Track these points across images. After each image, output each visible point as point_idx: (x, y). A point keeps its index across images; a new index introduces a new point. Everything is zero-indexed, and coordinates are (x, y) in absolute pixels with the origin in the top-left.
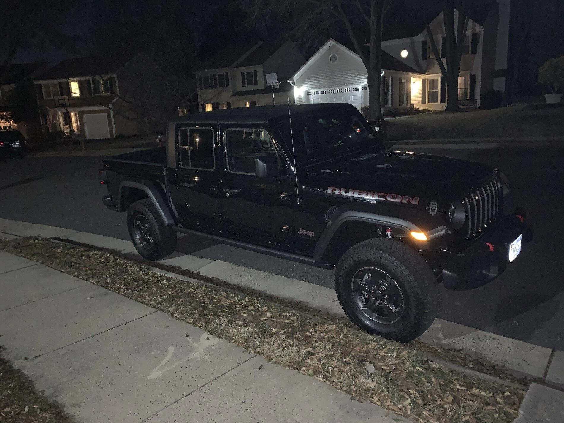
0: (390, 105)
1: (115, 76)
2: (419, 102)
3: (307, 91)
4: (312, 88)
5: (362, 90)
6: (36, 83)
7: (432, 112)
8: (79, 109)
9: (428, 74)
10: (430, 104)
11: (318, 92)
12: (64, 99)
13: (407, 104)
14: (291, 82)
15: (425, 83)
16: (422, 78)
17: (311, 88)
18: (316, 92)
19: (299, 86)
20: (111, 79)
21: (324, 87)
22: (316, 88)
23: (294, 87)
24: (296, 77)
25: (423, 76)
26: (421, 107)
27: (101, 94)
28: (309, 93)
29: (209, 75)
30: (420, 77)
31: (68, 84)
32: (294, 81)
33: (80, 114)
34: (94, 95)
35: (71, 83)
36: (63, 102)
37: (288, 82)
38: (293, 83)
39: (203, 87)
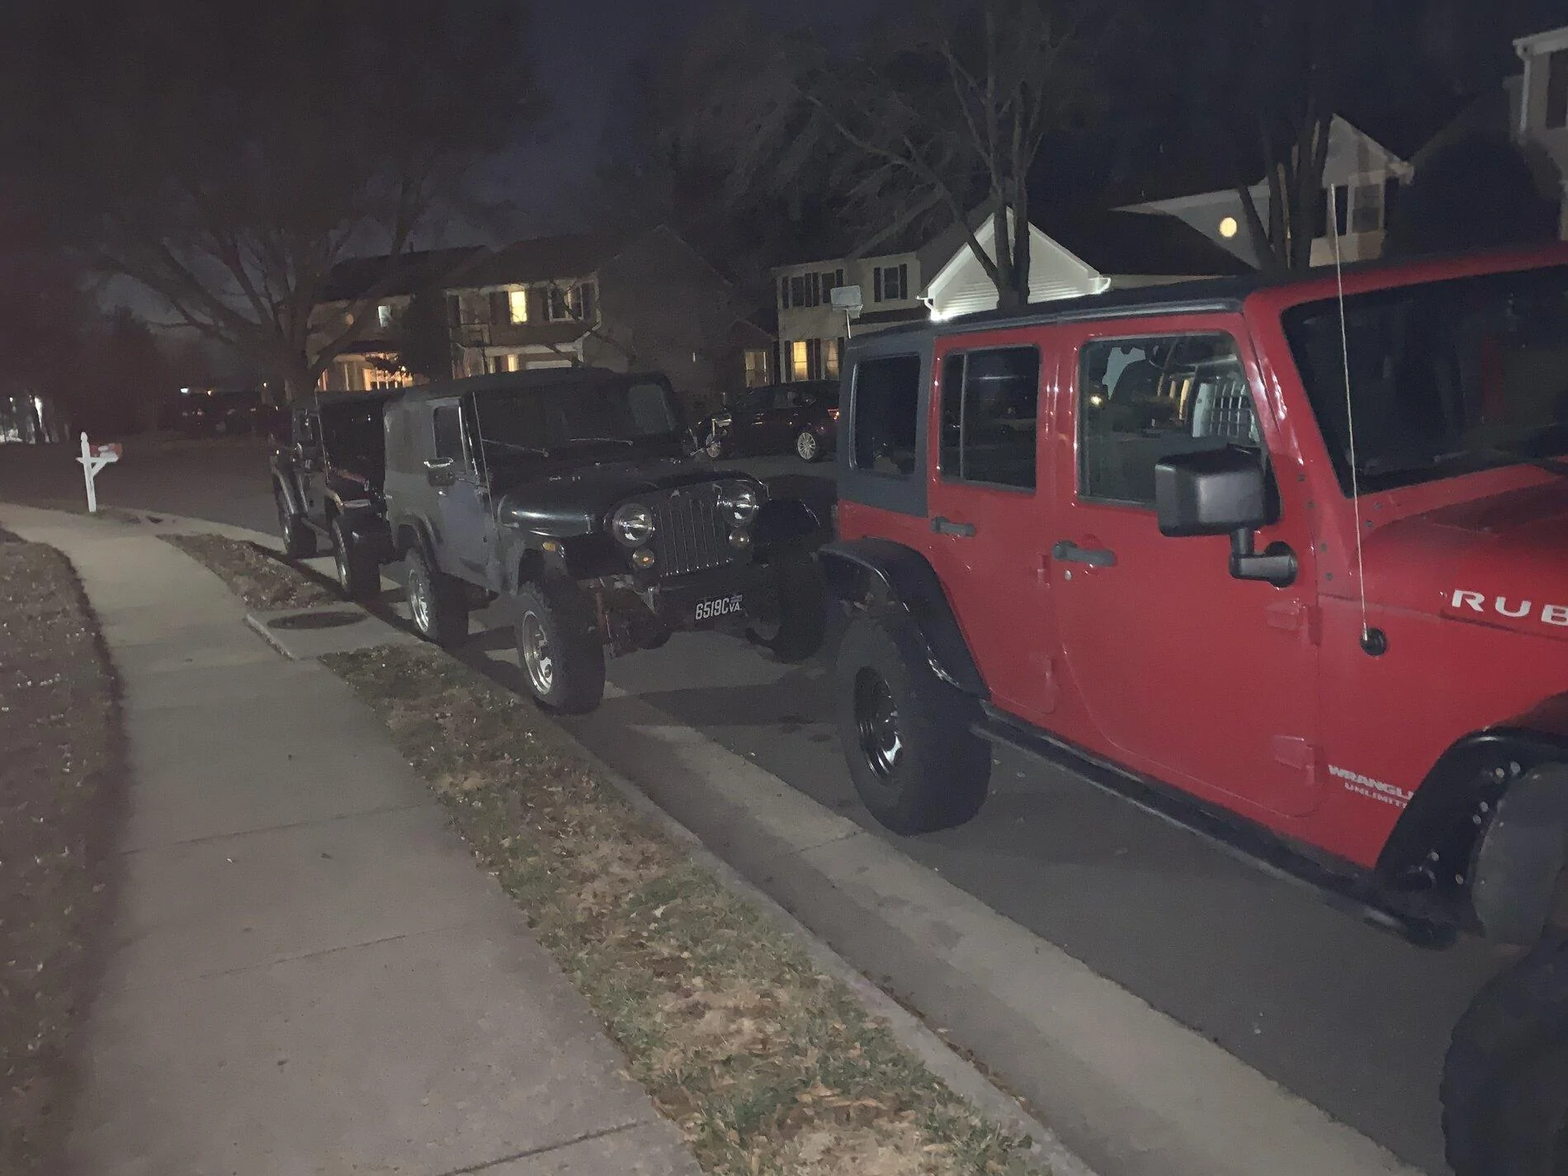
1: (594, 281)
6: (449, 293)
12: (481, 331)
14: (926, 300)
19: (941, 308)
20: (587, 288)
23: (931, 307)
24: (932, 291)
27: (566, 319)
29: (803, 275)
31: (506, 295)
32: (930, 297)
33: (522, 360)
34: (552, 320)
35: (513, 294)
36: (478, 337)
37: (918, 298)
38: (931, 302)
39: (790, 302)
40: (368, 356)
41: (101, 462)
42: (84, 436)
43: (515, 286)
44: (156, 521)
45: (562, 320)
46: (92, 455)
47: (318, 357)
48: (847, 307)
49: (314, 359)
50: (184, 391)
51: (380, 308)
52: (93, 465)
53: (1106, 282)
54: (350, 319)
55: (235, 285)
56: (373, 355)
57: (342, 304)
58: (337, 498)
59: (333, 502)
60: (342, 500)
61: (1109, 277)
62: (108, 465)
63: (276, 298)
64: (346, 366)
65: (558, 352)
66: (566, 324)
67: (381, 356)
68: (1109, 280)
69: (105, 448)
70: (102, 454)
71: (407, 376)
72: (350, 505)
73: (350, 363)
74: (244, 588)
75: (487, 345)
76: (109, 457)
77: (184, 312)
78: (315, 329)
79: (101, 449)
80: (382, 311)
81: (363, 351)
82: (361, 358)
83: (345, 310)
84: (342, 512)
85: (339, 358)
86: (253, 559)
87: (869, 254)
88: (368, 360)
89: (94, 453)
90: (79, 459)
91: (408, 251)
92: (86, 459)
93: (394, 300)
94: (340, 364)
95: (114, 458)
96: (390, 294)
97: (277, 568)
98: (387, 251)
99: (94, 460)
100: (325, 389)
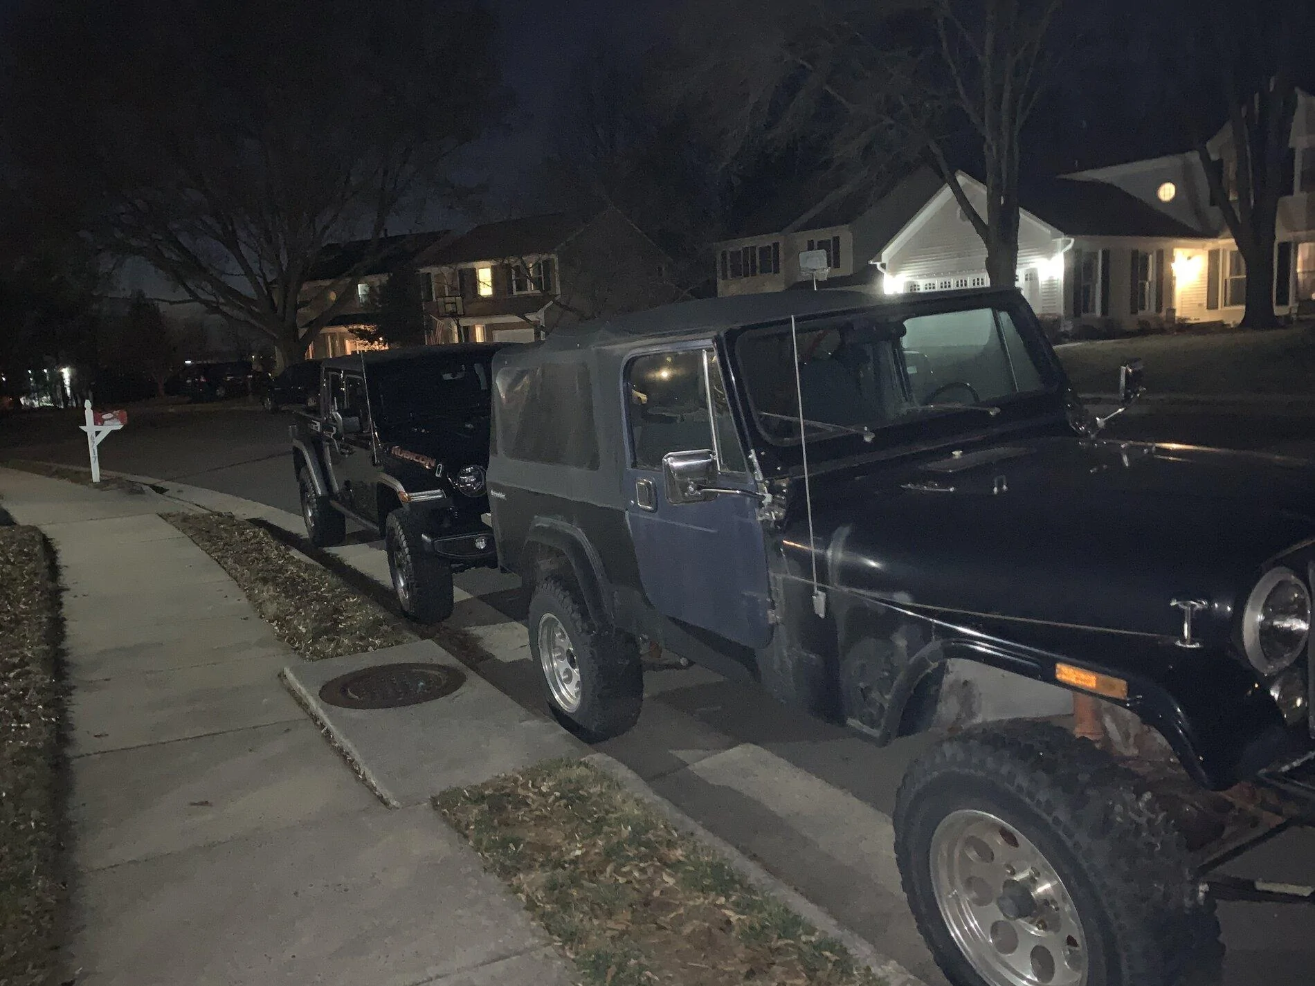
0: (1098, 313)
1: (554, 257)
2: (1200, 305)
3: (910, 282)
4: (921, 276)
5: (1026, 279)
6: (422, 271)
7: (1232, 326)
8: (487, 321)
9: (1224, 238)
10: (1228, 308)
11: (934, 284)
12: (455, 303)
13: (1159, 309)
14: (878, 264)
15: (1218, 259)
16: (1210, 248)
17: (919, 276)
18: (930, 284)
19: (895, 271)
20: (547, 263)
21: (946, 274)
22: (929, 276)
23: (882, 274)
24: (887, 254)
25: (1211, 244)
26: (1208, 317)
27: (529, 292)
28: (915, 286)
29: (740, 249)
30: (1203, 247)
31: (473, 273)
32: (883, 261)
33: (489, 330)
34: (515, 293)
35: (480, 271)
36: (450, 308)
37: (871, 263)
38: (883, 266)
39: (729, 273)
40: (350, 327)
41: (106, 430)
42: (88, 404)
43: (482, 263)
44: (161, 491)
45: (526, 292)
46: (96, 424)
47: (306, 330)
48: (815, 270)
49: (302, 332)
50: (188, 362)
51: (359, 285)
52: (97, 433)
53: (1070, 242)
54: (333, 296)
55: (233, 266)
56: (355, 327)
57: (328, 283)
58: (400, 488)
59: (393, 493)
60: (407, 491)
61: (1072, 237)
62: (113, 432)
63: (270, 278)
64: (329, 337)
65: (528, 321)
66: (528, 296)
67: (362, 327)
68: (1073, 240)
69: (108, 416)
70: (106, 422)
71: (384, 345)
72: (419, 497)
73: (333, 335)
74: (271, 609)
75: (460, 316)
76: (113, 424)
77: (189, 290)
78: (304, 304)
79: (104, 417)
80: (361, 289)
81: (346, 324)
82: (344, 329)
83: (327, 288)
84: (406, 507)
85: (325, 330)
86: (273, 550)
87: (808, 226)
88: (351, 331)
89: (98, 421)
90: (82, 428)
91: (383, 236)
92: (89, 427)
93: (371, 278)
94: (324, 335)
95: (118, 426)
96: (370, 273)
97: (308, 568)
98: (368, 236)
99: (98, 428)
100: (311, 358)
